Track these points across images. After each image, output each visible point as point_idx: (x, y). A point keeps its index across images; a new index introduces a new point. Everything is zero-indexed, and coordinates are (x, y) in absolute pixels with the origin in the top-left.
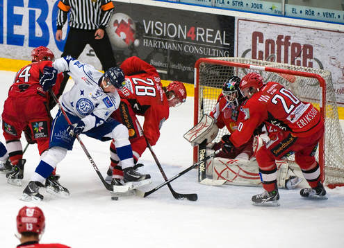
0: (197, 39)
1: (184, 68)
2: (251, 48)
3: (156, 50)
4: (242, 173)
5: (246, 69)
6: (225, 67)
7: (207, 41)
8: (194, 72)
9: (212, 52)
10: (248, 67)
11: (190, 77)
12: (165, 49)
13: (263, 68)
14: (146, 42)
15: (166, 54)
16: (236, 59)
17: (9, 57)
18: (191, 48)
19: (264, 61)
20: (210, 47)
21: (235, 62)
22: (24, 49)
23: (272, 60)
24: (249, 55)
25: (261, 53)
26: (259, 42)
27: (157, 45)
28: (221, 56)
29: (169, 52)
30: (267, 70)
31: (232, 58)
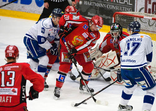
0: (114, 2)
1: (107, 17)
2: (144, 7)
3: (91, 7)
5: (141, 19)
6: (131, 18)
7: (120, 2)
8: (112, 20)
9: (122, 9)
10: (143, 17)
11: (110, 22)
12: (96, 6)
13: (151, 18)
14: (86, 3)
15: (97, 9)
16: (136, 13)
17: (9, 9)
18: (111, 6)
19: (151, 14)
20: (121, 6)
21: (135, 15)
22: (18, 5)
24: (143, 11)
25: (150, 10)
26: (149, 4)
27: (92, 4)
28: (128, 11)
29: (98, 8)
30: (153, 19)
31: (133, 12)
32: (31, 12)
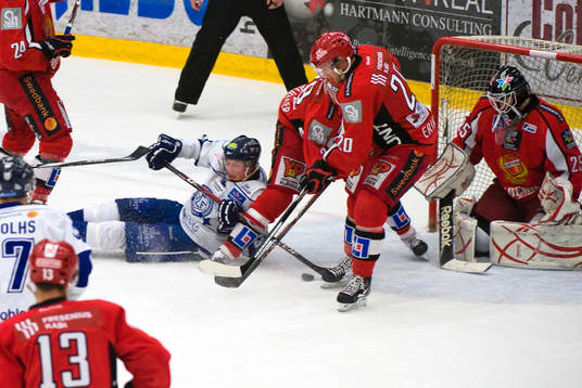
0: (436, 4)
1: (412, 55)
2: (531, 19)
3: (363, 22)
4: (545, 248)
5: (522, 57)
6: (490, 53)
7: (454, 7)
8: (430, 62)
9: (461, 27)
10: (526, 53)
11: (422, 71)
12: (377, 21)
13: (554, 54)
14: (345, 9)
15: (381, 30)
16: (505, 39)
17: (102, 34)
18: (426, 19)
19: (554, 43)
20: (458, 18)
21: (503, 45)
22: (130, 21)
23: (568, 40)
24: (527, 32)
25: (548, 27)
26: (546, 9)
27: (366, 13)
28: (478, 34)
29: (386, 27)
30: (560, 58)
31: (497, 37)
32: (172, 42)
